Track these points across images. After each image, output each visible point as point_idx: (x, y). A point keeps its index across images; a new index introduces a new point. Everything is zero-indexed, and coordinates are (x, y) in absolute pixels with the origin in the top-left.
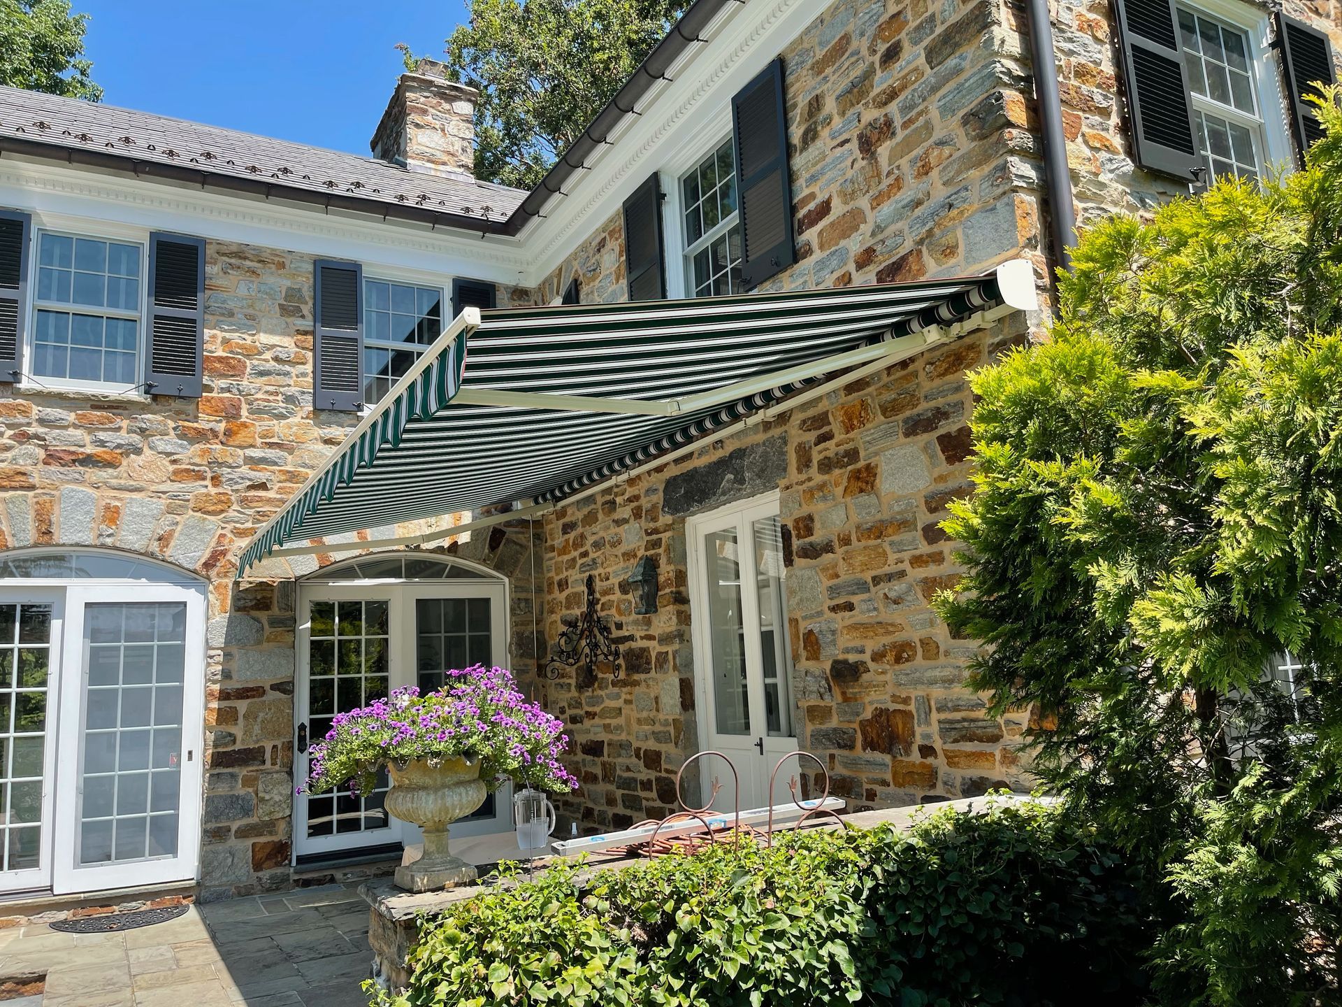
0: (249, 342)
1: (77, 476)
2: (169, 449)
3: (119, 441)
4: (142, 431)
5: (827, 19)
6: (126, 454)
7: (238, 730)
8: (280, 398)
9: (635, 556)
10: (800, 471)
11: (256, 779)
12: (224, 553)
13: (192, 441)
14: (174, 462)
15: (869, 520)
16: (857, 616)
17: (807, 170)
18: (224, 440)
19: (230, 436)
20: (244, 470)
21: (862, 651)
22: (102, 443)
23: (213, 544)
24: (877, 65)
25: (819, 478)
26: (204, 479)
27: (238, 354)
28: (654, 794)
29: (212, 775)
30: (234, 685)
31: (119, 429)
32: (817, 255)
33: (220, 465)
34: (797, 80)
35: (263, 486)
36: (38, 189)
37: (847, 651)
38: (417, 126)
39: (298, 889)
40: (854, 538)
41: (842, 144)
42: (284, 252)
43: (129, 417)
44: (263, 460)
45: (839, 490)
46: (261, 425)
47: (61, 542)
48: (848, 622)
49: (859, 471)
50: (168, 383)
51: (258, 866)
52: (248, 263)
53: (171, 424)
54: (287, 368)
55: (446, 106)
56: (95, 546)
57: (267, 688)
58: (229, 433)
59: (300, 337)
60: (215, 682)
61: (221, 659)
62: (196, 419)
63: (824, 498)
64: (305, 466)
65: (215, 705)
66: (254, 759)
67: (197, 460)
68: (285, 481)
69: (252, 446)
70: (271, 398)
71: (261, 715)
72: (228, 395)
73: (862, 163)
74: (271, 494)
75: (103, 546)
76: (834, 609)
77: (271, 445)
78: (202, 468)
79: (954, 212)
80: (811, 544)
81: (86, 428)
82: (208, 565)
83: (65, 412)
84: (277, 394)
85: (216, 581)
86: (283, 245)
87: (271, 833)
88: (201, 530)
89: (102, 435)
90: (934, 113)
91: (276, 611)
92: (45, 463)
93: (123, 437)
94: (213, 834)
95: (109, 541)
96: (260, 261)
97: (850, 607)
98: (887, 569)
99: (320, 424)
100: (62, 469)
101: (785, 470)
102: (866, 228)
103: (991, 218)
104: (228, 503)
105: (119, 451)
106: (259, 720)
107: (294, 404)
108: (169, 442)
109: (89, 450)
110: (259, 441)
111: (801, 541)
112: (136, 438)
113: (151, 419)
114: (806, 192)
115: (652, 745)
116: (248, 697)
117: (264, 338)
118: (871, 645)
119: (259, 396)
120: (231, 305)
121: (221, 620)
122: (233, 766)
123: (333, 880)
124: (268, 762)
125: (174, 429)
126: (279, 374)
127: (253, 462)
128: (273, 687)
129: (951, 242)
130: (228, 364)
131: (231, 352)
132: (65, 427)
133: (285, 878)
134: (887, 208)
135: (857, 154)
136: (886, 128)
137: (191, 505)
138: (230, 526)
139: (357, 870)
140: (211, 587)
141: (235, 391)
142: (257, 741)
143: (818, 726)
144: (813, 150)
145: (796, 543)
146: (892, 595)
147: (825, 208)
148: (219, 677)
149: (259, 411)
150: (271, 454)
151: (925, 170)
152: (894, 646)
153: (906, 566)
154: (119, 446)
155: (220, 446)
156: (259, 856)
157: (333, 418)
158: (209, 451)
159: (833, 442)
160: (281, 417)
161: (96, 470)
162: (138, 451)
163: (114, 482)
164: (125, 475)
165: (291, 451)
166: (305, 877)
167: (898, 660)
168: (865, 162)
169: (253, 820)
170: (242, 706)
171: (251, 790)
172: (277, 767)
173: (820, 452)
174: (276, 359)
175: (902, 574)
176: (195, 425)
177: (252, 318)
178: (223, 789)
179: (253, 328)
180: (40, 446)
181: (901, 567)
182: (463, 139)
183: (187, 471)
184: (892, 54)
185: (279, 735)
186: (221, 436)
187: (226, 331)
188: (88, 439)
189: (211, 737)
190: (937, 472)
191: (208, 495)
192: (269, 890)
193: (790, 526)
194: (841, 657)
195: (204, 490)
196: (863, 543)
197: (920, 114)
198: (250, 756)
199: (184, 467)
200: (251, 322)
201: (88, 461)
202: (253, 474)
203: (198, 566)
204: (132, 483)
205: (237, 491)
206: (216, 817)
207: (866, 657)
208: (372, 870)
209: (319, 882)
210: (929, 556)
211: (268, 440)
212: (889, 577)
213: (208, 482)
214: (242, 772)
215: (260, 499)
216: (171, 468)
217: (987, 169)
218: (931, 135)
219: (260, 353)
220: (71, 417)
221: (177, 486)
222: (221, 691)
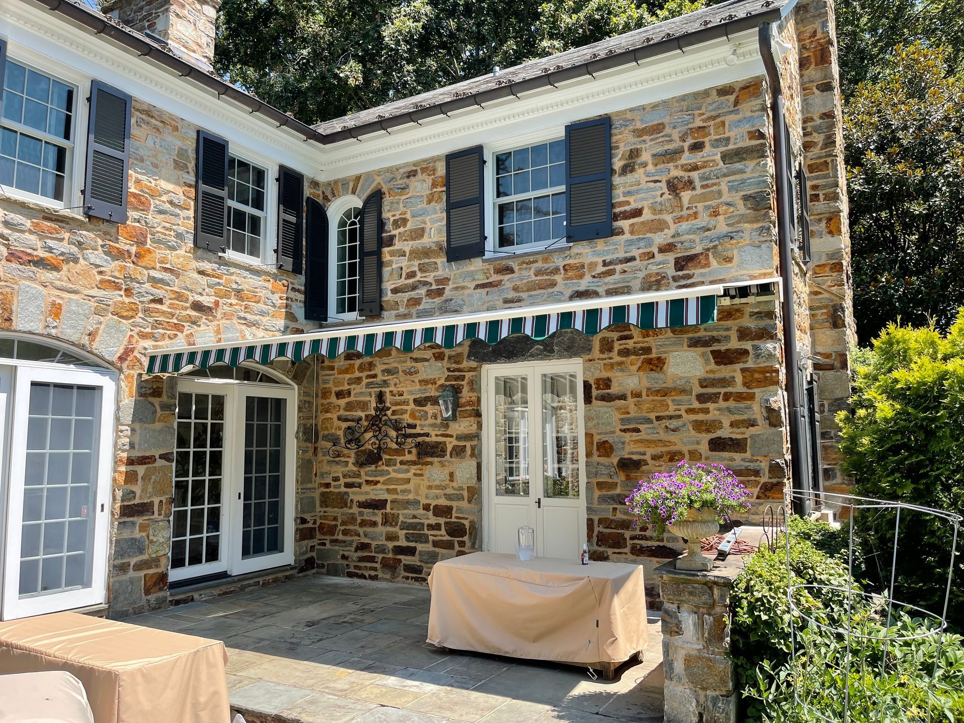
0: (153, 185)
1: (31, 274)
2: (98, 262)
3: (63, 250)
4: (80, 245)
5: (648, 109)
6: (67, 261)
7: (137, 488)
8: (172, 233)
9: (435, 383)
10: (602, 352)
11: (148, 526)
12: (132, 350)
13: (115, 258)
14: (101, 273)
15: (657, 386)
16: (642, 436)
17: (625, 187)
18: (135, 260)
19: (139, 258)
20: (147, 286)
21: (644, 454)
22: (50, 250)
23: (125, 342)
24: (686, 149)
25: (618, 359)
26: (120, 290)
27: (146, 193)
28: (443, 532)
29: (120, 523)
30: (137, 453)
31: (62, 240)
32: (627, 236)
33: (132, 280)
34: (620, 133)
35: (160, 301)
36: (11, 20)
37: (632, 453)
38: (177, 15)
39: (172, 607)
40: (644, 394)
41: (656, 181)
42: (177, 117)
43: (70, 231)
44: (161, 281)
45: (635, 368)
46: (161, 253)
47: (18, 329)
48: (634, 438)
49: (651, 359)
50: (102, 208)
51: (147, 592)
52: (153, 121)
53: (100, 242)
54: (177, 211)
55: (198, 6)
56: (42, 335)
57: (157, 457)
58: (138, 255)
59: (186, 188)
60: (123, 451)
61: (129, 433)
62: (117, 240)
63: (622, 370)
64: (187, 289)
65: (123, 468)
66: (148, 511)
67: (117, 274)
68: (175, 299)
69: (154, 268)
70: (167, 232)
71: (153, 477)
72: (137, 224)
73: (666, 196)
74: (164, 308)
75: (49, 336)
76: (624, 431)
77: (166, 270)
78: (120, 281)
79: (733, 242)
80: (608, 394)
81: (38, 235)
82: (122, 359)
83: (24, 219)
84: (170, 229)
85: (127, 372)
86: (178, 112)
87: (157, 566)
88: (117, 330)
89: (51, 243)
90: (724, 187)
91: (165, 398)
92: (8, 260)
93: (64, 247)
94: (118, 568)
95: (54, 332)
96: (162, 122)
97: (637, 430)
98: (667, 413)
99: (197, 259)
100: (21, 267)
101: (590, 350)
102: (669, 232)
103: (757, 250)
104: (136, 311)
105: (61, 258)
106: (152, 481)
107: (181, 239)
108: (97, 256)
109: (41, 253)
110: (158, 265)
111: (599, 392)
112: (74, 249)
113: (87, 235)
114: (622, 199)
115: (443, 502)
116: (145, 464)
117: (164, 185)
118: (650, 451)
119: (159, 229)
120: (142, 152)
121: (128, 402)
122: (133, 516)
123: (192, 600)
124: (156, 513)
125: (102, 246)
126: (172, 215)
127: (154, 281)
128: (161, 457)
129: (730, 255)
130: (140, 201)
131: (142, 191)
132: (22, 232)
133: (164, 599)
134: (684, 226)
135: (665, 190)
136: (690, 184)
137: (111, 309)
138: (137, 330)
139: (207, 591)
140: (122, 376)
141: (143, 222)
142: (149, 498)
143: (605, 493)
144: (630, 178)
145: (595, 392)
146: (672, 427)
147: (638, 213)
148: (127, 447)
149: (159, 242)
150: (167, 276)
151: (716, 214)
152: (669, 453)
153: (683, 413)
154: (62, 254)
155: (132, 265)
156: (148, 584)
157: (205, 256)
158: (124, 268)
159: (632, 341)
160: (173, 248)
161: (44, 271)
162: (76, 260)
163: (58, 283)
164: (66, 279)
165: (178, 275)
166: (177, 598)
167: (671, 460)
168: (670, 197)
169: (145, 557)
170: (141, 470)
171: (144, 534)
172: (162, 517)
173: (621, 345)
174: (171, 203)
175: (680, 416)
176: (116, 245)
177: (156, 166)
178: (126, 534)
179: (155, 174)
180: (4, 244)
181: (678, 413)
182: (208, 36)
183: (109, 281)
184: (697, 147)
185: (164, 493)
186: (133, 257)
187: (138, 173)
188: (39, 244)
189: (119, 494)
190: (708, 368)
191: (123, 303)
192: (154, 609)
193: (592, 382)
194: (626, 456)
195: (120, 299)
196: (651, 398)
197: (715, 184)
198: (144, 509)
199: (107, 278)
200: (155, 170)
201: (40, 263)
202: (154, 291)
203: (115, 359)
204: (71, 286)
205: (141, 302)
206: (122, 555)
207: (648, 458)
208: (216, 592)
209: (185, 601)
210: (699, 409)
211: (164, 266)
212: (671, 418)
213: (122, 293)
214: (139, 520)
215: (158, 311)
216: (98, 277)
217: (756, 226)
218: (721, 198)
219: (160, 196)
220: (28, 224)
221: (101, 293)
222: (128, 458)
